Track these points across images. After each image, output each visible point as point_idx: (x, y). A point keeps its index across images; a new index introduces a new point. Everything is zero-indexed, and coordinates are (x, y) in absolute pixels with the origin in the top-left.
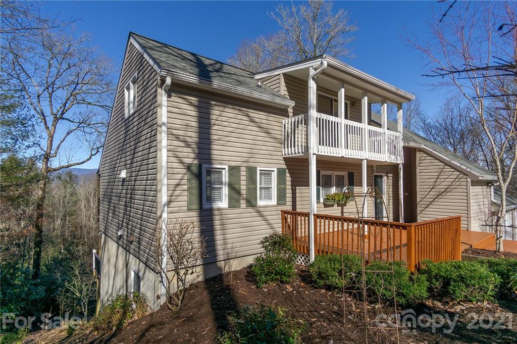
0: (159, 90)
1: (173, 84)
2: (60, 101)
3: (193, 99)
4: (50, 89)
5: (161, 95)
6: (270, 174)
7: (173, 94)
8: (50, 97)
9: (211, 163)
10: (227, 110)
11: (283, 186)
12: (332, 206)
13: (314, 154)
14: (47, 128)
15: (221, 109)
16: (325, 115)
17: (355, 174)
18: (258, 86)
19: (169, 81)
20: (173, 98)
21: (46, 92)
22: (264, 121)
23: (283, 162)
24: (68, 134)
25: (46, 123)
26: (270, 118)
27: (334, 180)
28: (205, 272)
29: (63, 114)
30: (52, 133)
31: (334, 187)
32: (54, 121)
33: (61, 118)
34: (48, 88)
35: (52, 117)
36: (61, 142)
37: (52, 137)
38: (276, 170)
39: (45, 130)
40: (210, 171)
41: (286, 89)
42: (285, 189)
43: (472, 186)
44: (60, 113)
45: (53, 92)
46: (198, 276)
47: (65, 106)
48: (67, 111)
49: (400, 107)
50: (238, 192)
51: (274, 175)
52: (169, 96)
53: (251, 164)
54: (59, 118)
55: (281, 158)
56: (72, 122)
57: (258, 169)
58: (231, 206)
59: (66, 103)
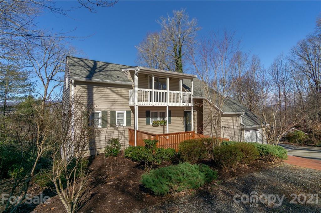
0: (71, 84)
1: (75, 81)
2: (51, 71)
3: (86, 86)
4: (46, 65)
5: (71, 86)
6: (123, 113)
7: (76, 85)
8: (46, 69)
9: (93, 110)
10: (99, 88)
11: (129, 118)
12: (158, 126)
13: (136, 106)
14: (44, 85)
15: (97, 88)
16: (143, 89)
17: (171, 111)
18: (117, 76)
19: (73, 81)
20: (76, 87)
21: (43, 67)
22: (119, 92)
23: (130, 108)
24: (54, 88)
25: (43, 83)
26: (122, 90)
27: (159, 115)
28: (91, 153)
29: (52, 77)
30: (47, 87)
31: (159, 118)
32: (48, 81)
33: (51, 80)
34: (44, 65)
35: (47, 79)
36: (51, 92)
37: (47, 89)
38: (125, 111)
39: (43, 86)
40: (93, 113)
41: (131, 76)
42: (130, 120)
43: (222, 117)
44: (51, 77)
45: (47, 66)
46: (88, 154)
47: (53, 74)
48: (54, 76)
49: (192, 80)
50: (107, 122)
51: (125, 114)
52: (75, 86)
53: (113, 110)
54: (50, 79)
55: (129, 106)
56: (57, 81)
57: (116, 111)
58: (103, 126)
59: (53, 71)
